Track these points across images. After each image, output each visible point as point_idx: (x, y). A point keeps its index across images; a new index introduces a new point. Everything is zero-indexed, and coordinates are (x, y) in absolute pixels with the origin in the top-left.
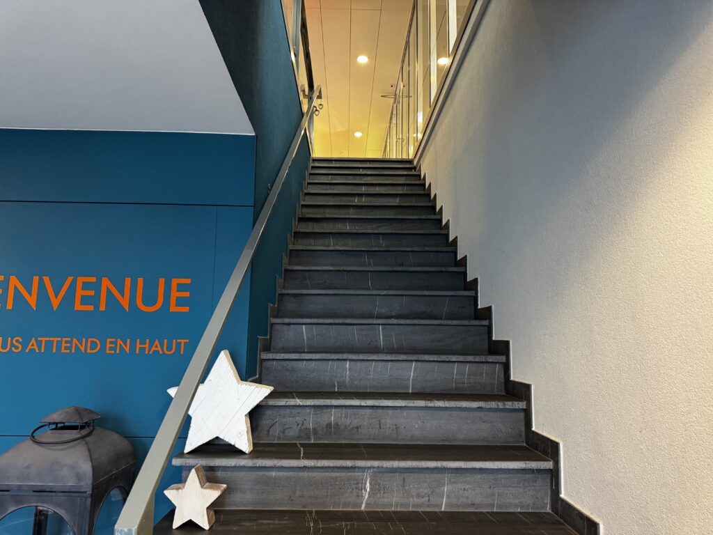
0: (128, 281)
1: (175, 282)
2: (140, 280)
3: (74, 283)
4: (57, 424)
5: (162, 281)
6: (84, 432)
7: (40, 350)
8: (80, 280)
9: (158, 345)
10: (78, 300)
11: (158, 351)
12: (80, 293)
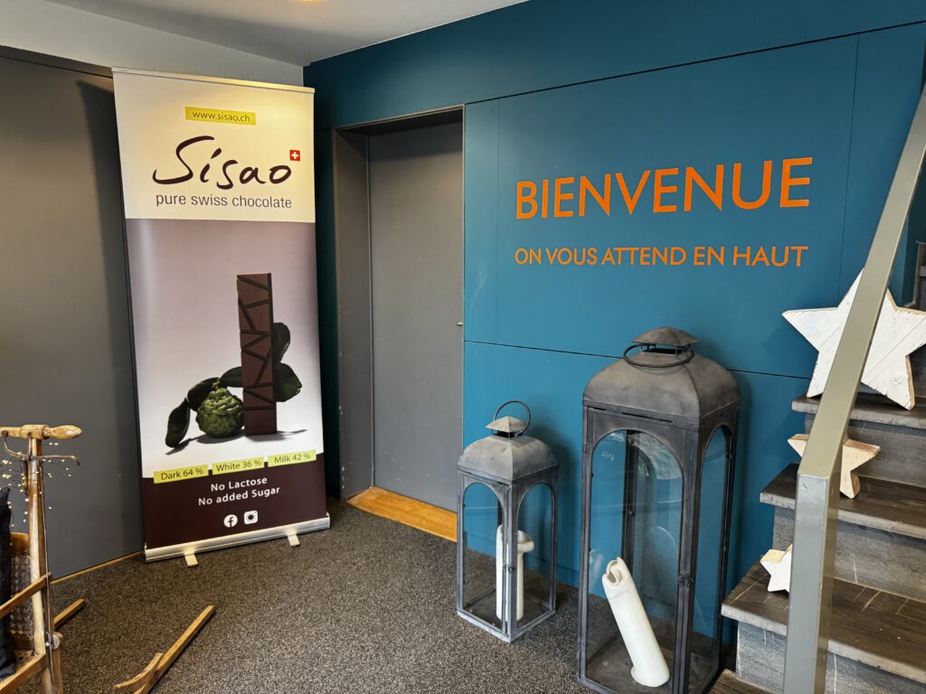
0: (720, 169)
1: (788, 164)
2: (738, 167)
3: (652, 178)
4: (648, 345)
5: (768, 165)
6: (683, 357)
7: (617, 262)
8: (659, 173)
9: (764, 255)
10: (657, 200)
11: (764, 262)
12: (659, 190)
